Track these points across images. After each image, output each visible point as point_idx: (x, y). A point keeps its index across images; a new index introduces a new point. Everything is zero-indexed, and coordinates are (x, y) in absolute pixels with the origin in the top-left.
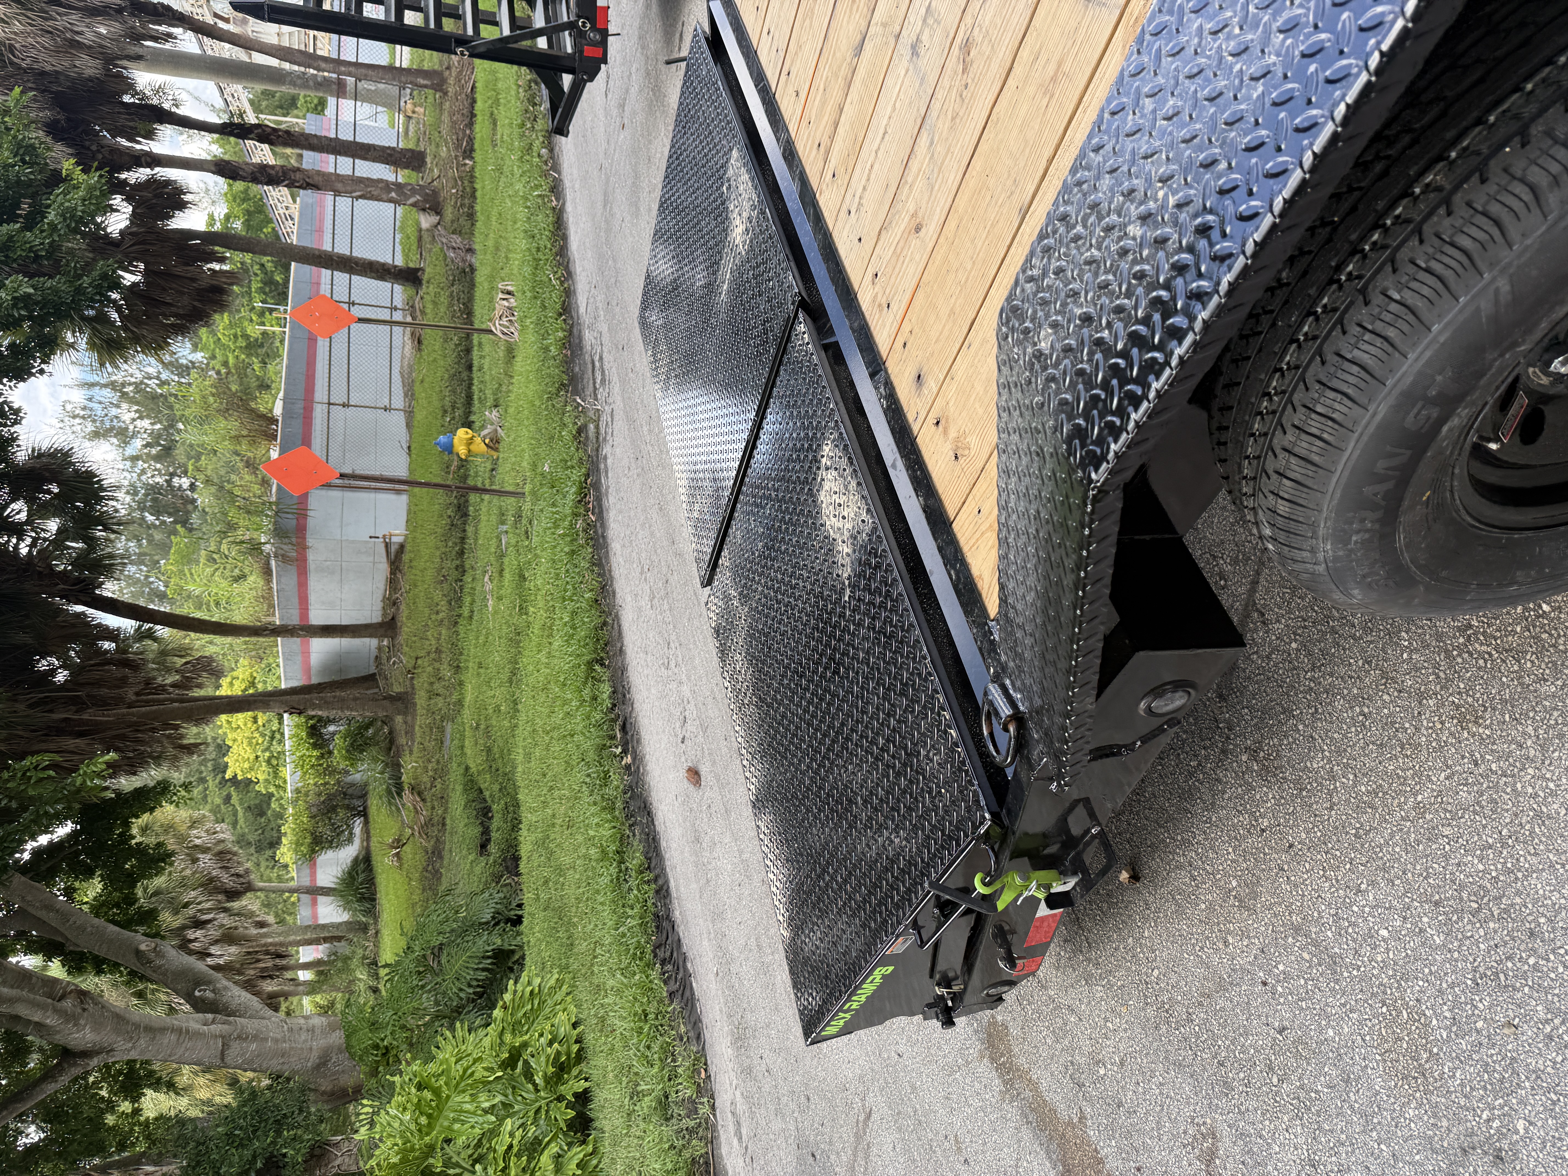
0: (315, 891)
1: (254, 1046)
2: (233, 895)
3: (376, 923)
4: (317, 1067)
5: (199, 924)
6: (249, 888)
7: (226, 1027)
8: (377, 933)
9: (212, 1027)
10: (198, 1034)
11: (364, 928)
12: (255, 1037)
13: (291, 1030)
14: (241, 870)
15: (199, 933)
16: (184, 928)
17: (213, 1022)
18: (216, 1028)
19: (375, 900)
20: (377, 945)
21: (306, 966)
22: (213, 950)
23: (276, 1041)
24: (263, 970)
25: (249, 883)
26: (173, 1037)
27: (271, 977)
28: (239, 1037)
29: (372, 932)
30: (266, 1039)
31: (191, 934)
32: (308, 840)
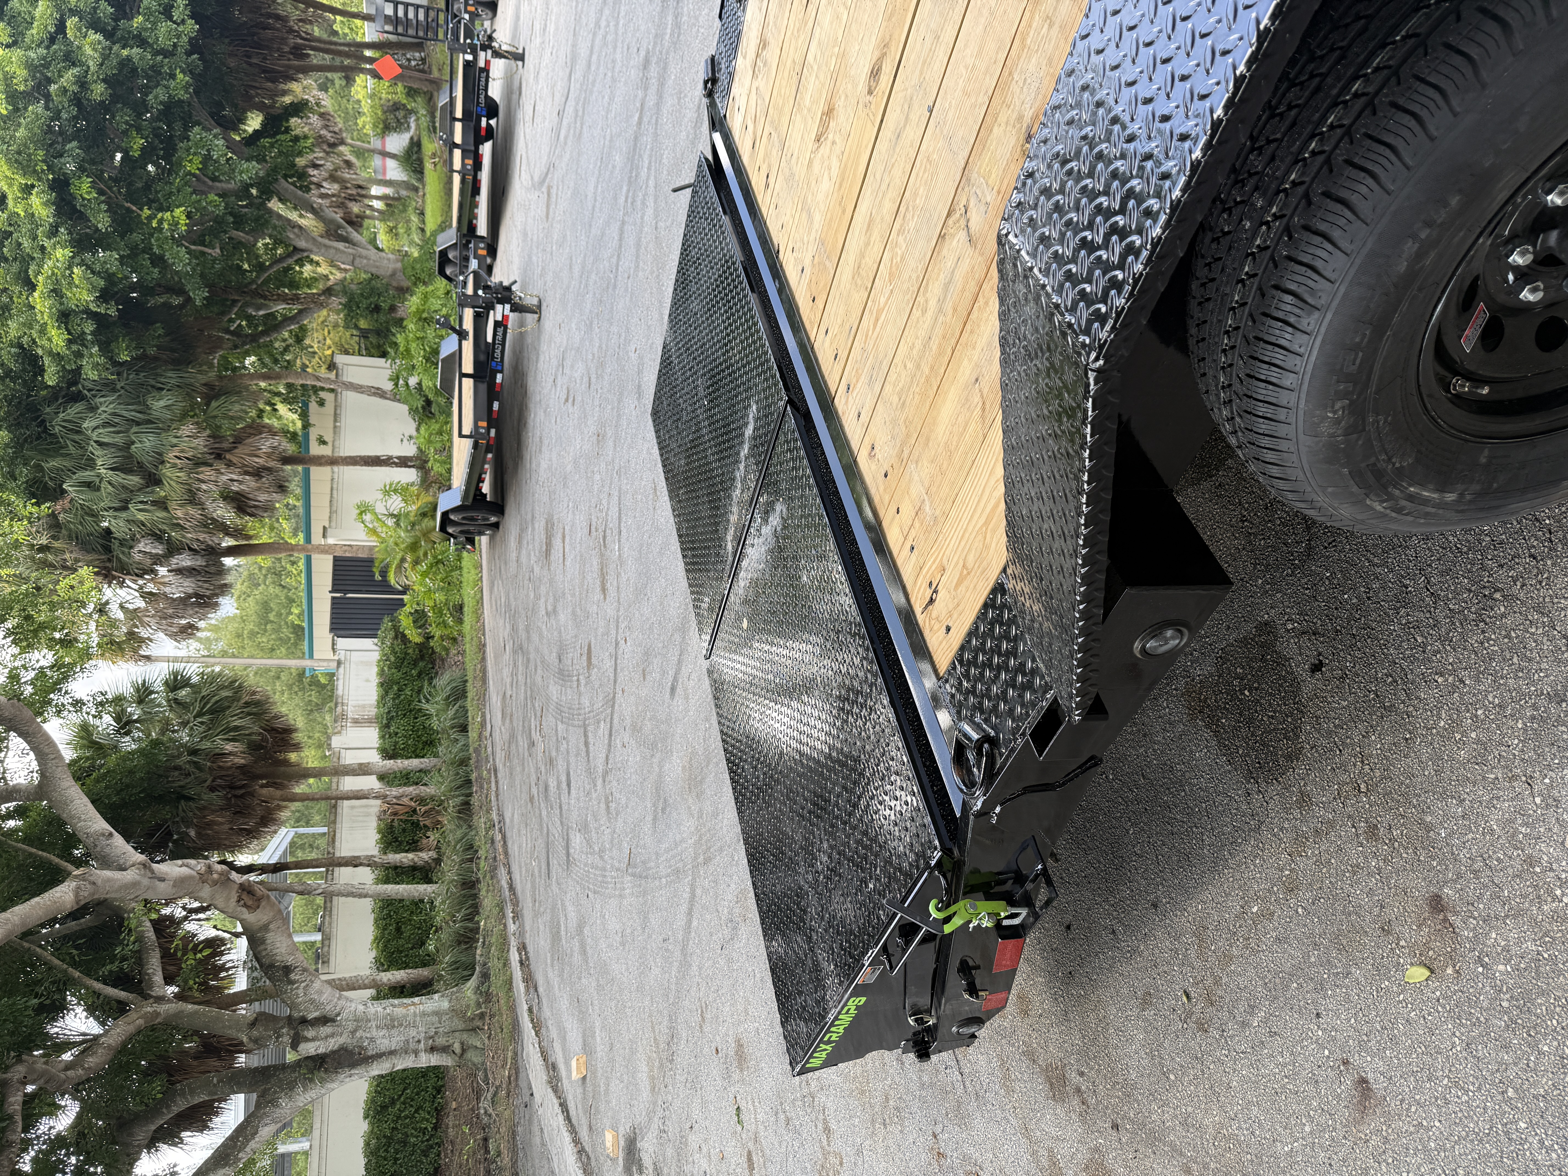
0: (385, 154)
1: (365, 261)
2: (333, 145)
3: (424, 188)
4: (392, 276)
5: (316, 166)
6: (342, 142)
8: (424, 195)
11: (416, 190)
12: (366, 258)
14: (336, 129)
15: (316, 172)
16: (307, 166)
17: (349, 248)
18: (350, 251)
19: (422, 171)
20: (424, 202)
21: (377, 198)
22: (325, 184)
23: (374, 261)
24: (350, 195)
25: (342, 139)
27: (355, 200)
29: (421, 193)
30: (370, 259)
31: (312, 172)
32: (381, 126)
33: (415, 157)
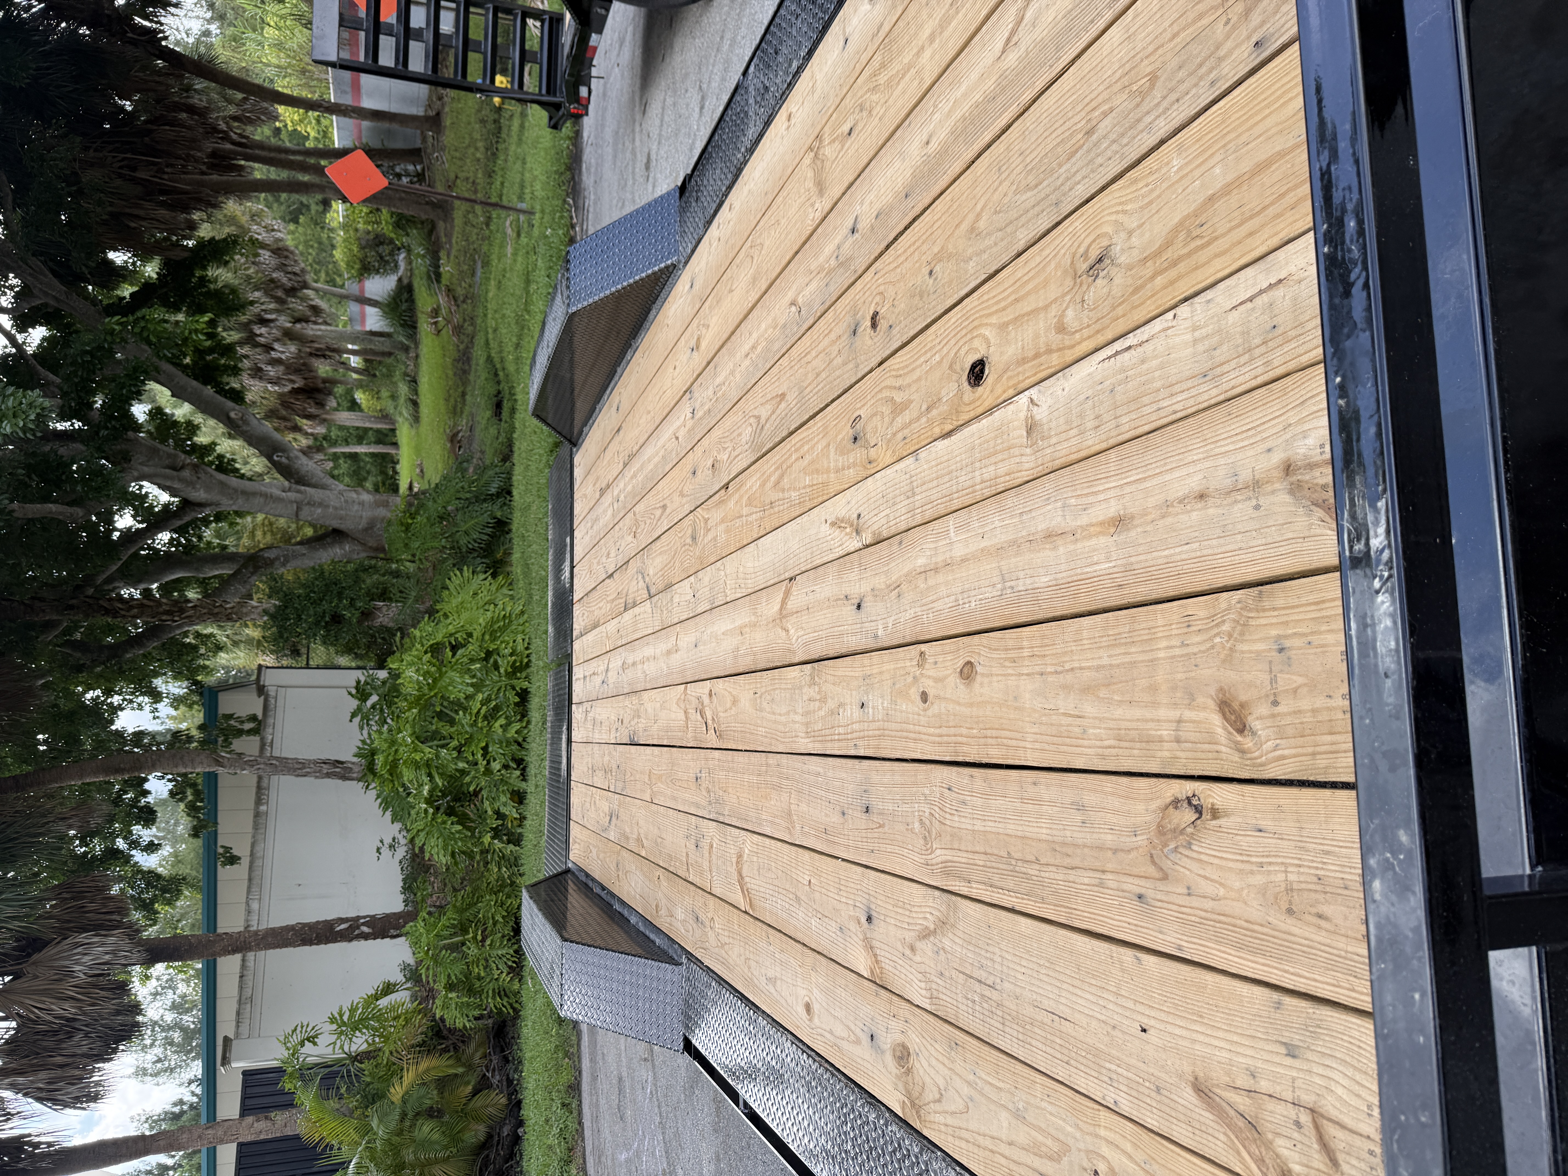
0: (363, 301)
1: (319, 511)
2: (291, 291)
3: (417, 347)
4: (366, 530)
5: (264, 322)
6: (305, 286)
7: (299, 495)
8: (417, 356)
9: (289, 494)
10: (279, 500)
11: (407, 349)
12: (320, 504)
13: (346, 501)
14: (297, 269)
15: (263, 330)
16: (251, 323)
17: (290, 490)
18: (292, 495)
19: (415, 328)
20: (417, 365)
22: (276, 346)
23: (336, 508)
25: (304, 281)
26: (262, 500)
28: (309, 503)
29: (412, 355)
30: (328, 506)
31: (257, 329)
32: (357, 266)
33: (404, 306)
